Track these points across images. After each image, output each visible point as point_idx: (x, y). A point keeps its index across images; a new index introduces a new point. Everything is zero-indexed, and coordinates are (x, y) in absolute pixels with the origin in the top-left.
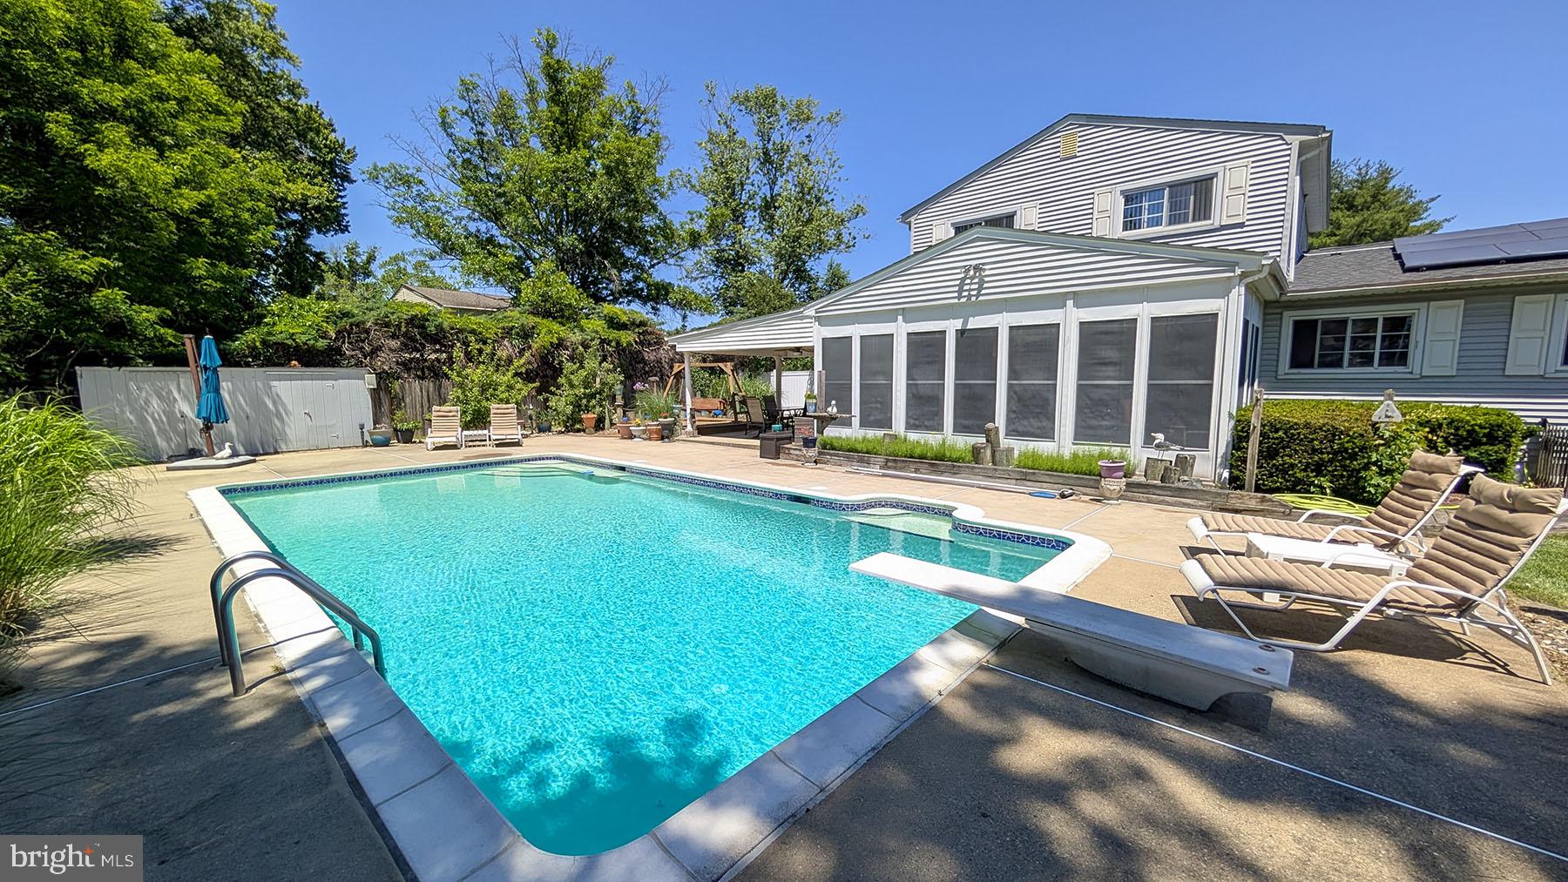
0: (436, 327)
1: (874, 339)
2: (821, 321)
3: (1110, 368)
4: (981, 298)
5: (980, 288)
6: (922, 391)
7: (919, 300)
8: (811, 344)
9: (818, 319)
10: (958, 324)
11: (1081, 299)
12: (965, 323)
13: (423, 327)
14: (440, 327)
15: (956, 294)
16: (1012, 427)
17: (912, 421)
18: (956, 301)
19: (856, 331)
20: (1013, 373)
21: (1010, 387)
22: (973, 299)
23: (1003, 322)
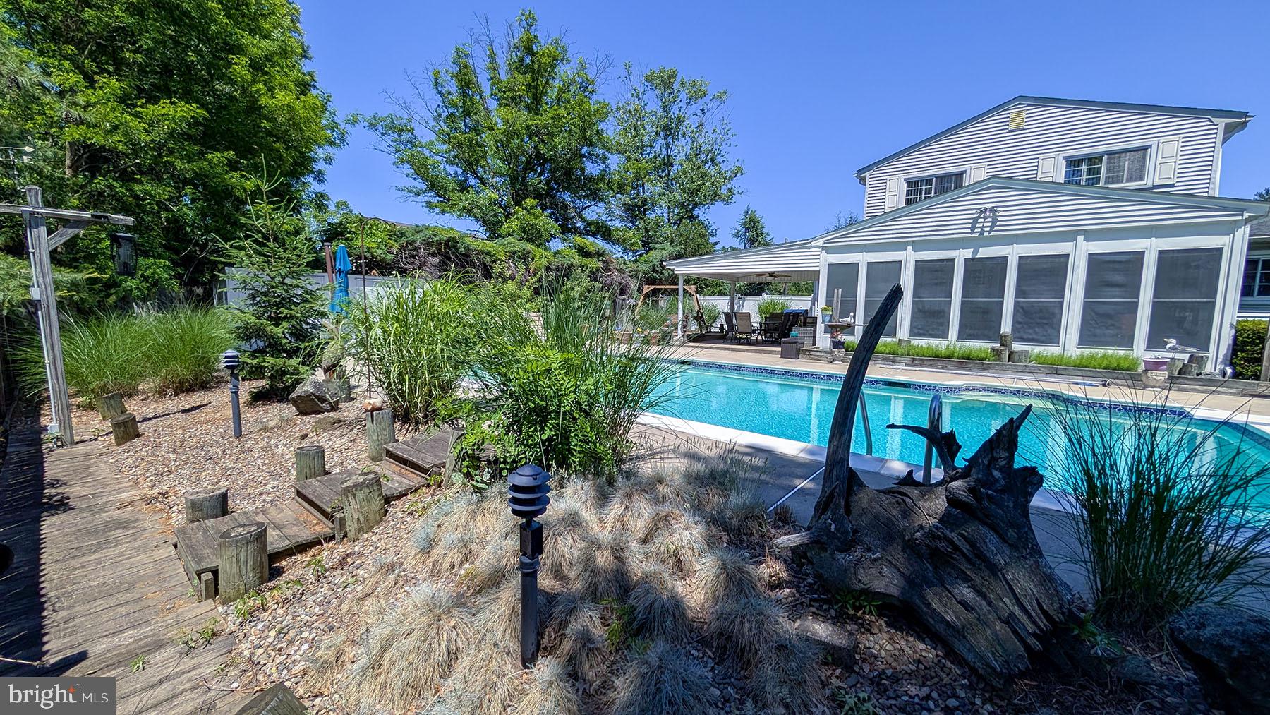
0: (465, 248)
1: (881, 265)
2: (828, 250)
3: (1117, 289)
4: (992, 234)
5: (994, 225)
6: (927, 307)
7: (931, 235)
8: (817, 269)
9: (824, 248)
10: (968, 253)
11: (1090, 235)
12: (976, 252)
13: (455, 247)
14: (467, 249)
15: (969, 230)
16: (1018, 335)
17: (916, 331)
18: (970, 235)
19: (863, 259)
20: (1020, 292)
21: (1017, 304)
22: (986, 234)
23: (1013, 253)
